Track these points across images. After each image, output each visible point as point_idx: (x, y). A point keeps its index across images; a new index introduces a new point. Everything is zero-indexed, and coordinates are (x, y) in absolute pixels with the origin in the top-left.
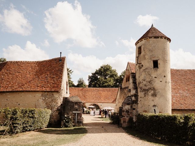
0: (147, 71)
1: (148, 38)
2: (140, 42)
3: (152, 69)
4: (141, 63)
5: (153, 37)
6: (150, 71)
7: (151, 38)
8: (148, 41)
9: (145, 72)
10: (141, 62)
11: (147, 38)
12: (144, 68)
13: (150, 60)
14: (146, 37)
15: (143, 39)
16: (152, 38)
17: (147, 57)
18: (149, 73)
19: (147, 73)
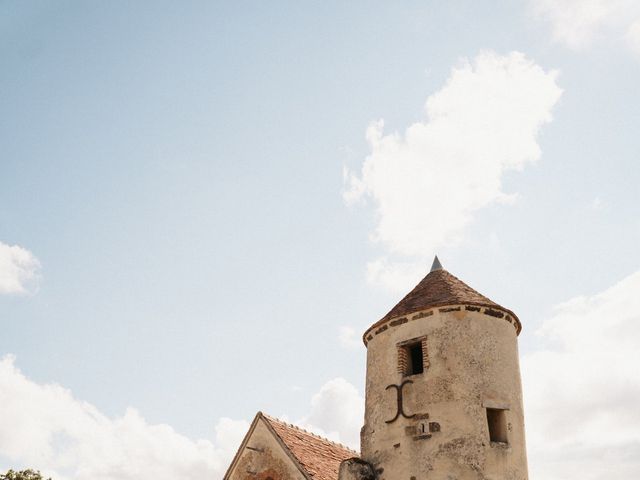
0: (464, 451)
1: (463, 307)
2: (414, 318)
3: (488, 447)
4: (426, 416)
5: (483, 309)
6: (480, 456)
7: (473, 310)
8: (459, 319)
9: (454, 456)
10: (423, 412)
11: (459, 309)
12: (449, 440)
13: (475, 406)
14: (451, 303)
15: (435, 310)
16: (479, 310)
17: (458, 389)
18: (474, 462)
19: (461, 461)
